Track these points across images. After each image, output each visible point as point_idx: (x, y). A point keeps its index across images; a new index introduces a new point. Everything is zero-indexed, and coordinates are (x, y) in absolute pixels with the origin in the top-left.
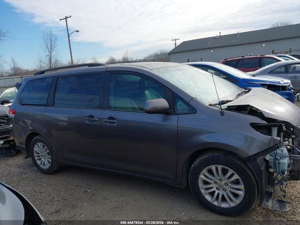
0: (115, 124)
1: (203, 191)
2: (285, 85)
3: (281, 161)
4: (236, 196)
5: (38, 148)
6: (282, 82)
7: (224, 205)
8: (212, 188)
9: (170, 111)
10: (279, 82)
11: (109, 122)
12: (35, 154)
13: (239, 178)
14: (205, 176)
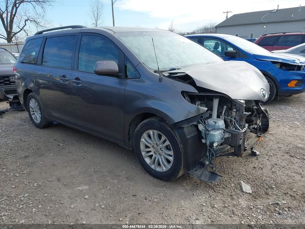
0: (80, 85)
1: (143, 154)
2: (300, 64)
3: (212, 132)
4: (169, 162)
5: (32, 104)
6: (297, 61)
7: (158, 169)
8: (150, 151)
9: (120, 74)
10: (294, 61)
11: (76, 83)
12: (31, 109)
13: (169, 144)
14: (145, 140)
